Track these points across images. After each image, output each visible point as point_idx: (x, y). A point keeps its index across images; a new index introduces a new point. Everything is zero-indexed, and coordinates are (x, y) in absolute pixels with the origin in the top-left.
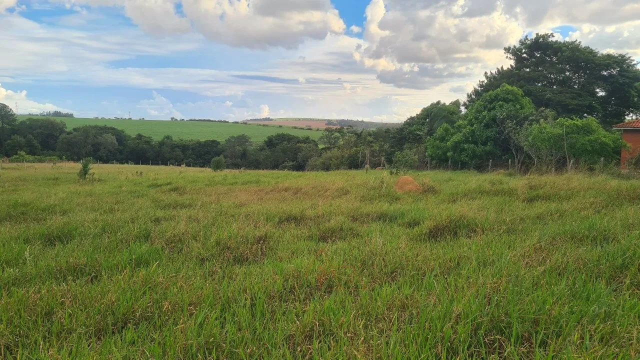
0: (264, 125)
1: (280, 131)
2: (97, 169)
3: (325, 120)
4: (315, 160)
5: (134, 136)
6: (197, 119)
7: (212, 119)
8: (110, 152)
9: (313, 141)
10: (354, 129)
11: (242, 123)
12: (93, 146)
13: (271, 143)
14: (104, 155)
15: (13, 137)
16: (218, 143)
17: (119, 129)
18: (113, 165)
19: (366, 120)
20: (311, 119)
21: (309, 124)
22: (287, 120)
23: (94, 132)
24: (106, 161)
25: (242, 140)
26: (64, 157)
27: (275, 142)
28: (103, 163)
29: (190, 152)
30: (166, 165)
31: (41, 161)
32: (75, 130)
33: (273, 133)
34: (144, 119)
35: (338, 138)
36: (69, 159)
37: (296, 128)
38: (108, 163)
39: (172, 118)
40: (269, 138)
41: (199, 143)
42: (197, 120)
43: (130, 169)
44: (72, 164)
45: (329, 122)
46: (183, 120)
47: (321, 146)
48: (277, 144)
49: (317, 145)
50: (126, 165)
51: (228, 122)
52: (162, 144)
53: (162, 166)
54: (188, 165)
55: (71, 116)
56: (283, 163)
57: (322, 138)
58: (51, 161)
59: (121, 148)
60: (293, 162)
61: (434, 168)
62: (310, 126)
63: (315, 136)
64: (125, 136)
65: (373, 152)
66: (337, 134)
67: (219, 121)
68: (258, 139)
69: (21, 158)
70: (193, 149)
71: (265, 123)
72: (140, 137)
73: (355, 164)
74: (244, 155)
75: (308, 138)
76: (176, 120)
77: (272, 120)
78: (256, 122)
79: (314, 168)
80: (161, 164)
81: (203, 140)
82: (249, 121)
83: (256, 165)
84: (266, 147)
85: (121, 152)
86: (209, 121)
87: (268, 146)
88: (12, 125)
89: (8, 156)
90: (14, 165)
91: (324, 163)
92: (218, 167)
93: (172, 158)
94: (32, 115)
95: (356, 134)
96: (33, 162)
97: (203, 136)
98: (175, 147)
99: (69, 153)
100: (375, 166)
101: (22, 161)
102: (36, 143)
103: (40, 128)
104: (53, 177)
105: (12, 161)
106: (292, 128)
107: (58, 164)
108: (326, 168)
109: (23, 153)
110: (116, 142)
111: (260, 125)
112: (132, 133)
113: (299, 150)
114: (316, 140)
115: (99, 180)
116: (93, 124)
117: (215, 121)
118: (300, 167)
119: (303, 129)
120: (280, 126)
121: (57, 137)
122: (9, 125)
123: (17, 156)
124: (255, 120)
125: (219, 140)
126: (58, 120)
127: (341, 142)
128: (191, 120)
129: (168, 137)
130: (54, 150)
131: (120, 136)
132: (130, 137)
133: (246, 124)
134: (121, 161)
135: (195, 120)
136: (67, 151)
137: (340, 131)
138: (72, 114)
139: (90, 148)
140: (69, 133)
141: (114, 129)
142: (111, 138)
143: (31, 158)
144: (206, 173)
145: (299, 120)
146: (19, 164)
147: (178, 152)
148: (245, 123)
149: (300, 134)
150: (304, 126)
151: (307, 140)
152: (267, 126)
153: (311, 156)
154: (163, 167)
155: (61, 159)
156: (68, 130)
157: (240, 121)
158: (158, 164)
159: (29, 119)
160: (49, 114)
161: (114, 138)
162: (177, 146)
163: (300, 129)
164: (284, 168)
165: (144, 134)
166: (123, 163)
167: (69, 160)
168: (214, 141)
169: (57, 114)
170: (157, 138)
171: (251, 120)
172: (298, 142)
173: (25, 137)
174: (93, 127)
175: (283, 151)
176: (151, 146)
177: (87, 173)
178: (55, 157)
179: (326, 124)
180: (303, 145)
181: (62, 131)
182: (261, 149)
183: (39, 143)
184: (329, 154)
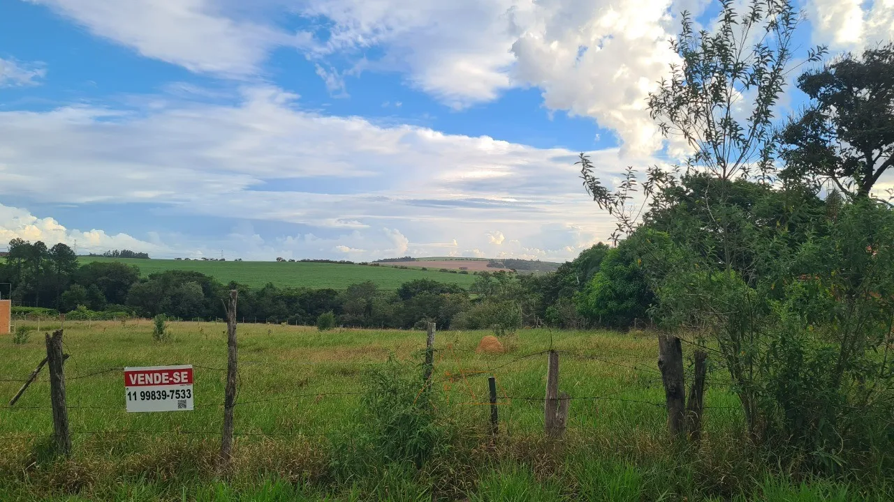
0: (402, 268)
1: (422, 276)
2: (174, 327)
3: (486, 260)
4: (462, 317)
5: (225, 284)
6: (311, 259)
7: (331, 260)
8: (195, 306)
9: (462, 289)
11: (371, 265)
12: (173, 297)
13: (406, 293)
14: (185, 309)
15: (72, 287)
16: (335, 293)
17: (207, 275)
18: (196, 323)
20: (467, 259)
21: (463, 264)
22: (434, 259)
23: (175, 280)
24: (187, 317)
25: (368, 289)
26: (134, 313)
27: (412, 290)
28: (184, 320)
29: (298, 304)
30: (265, 322)
31: (104, 318)
32: (152, 277)
33: (409, 278)
34: (240, 259)
35: (498, 285)
36: (142, 315)
37: (444, 271)
38: (190, 320)
39: (278, 259)
40: (404, 286)
41: (310, 293)
42: (312, 261)
44: (144, 322)
45: (493, 263)
46: (293, 261)
47: (473, 297)
48: (414, 294)
49: (466, 295)
50: (212, 324)
51: (352, 263)
52: (261, 294)
53: (259, 324)
54: (292, 323)
55: (143, 256)
56: (419, 319)
57: (474, 285)
58: (119, 318)
59: (208, 300)
60: (433, 318)
62: (466, 268)
63: (465, 282)
64: (214, 284)
65: (528, 306)
67: (341, 262)
68: (390, 285)
69: (81, 314)
70: (302, 302)
71: (402, 264)
72: (234, 285)
74: (369, 308)
75: (456, 286)
76: (284, 261)
77: (414, 259)
78: (392, 264)
79: (457, 327)
80: (258, 321)
81: (315, 288)
82: (381, 261)
84: (399, 298)
85: (207, 306)
86: (327, 261)
87: (401, 296)
88: (72, 271)
89: (63, 311)
90: (75, 323)
91: (470, 320)
92: (324, 325)
93: (273, 314)
94: (95, 255)
96: (94, 318)
98: (276, 299)
99: (140, 308)
101: (85, 318)
102: (100, 293)
103: (107, 273)
105: (71, 318)
106: (441, 271)
107: (129, 323)
108: (473, 326)
109: (83, 308)
110: (201, 293)
111: (396, 267)
112: (223, 280)
113: (441, 302)
114: (467, 288)
115: (178, 341)
116: (175, 268)
117: (336, 262)
119: (455, 272)
120: (424, 269)
121: (128, 287)
122: (67, 271)
123: (75, 312)
124: (392, 260)
125: (333, 287)
126: (129, 263)
127: (501, 290)
128: (304, 261)
129: (270, 286)
130: (122, 303)
131: (208, 286)
132: (220, 285)
133: (378, 265)
134: (207, 318)
135: (308, 261)
136: (138, 305)
138: (147, 255)
139: (167, 301)
140: (144, 281)
141: (200, 275)
142: (195, 287)
143: (93, 314)
145: (451, 260)
146: (79, 322)
147: (283, 305)
148: (376, 264)
150: (456, 269)
151: (453, 289)
152: (406, 268)
153: (457, 311)
155: (131, 314)
156: (142, 277)
157: (370, 261)
158: (253, 322)
159: (94, 264)
160: (116, 254)
161: (200, 287)
162: (281, 297)
163: (451, 272)
164: (420, 326)
165: (239, 282)
166: (208, 321)
167: (141, 317)
168: (329, 291)
169: (127, 254)
170: (255, 284)
171: (385, 260)
172: (442, 292)
173: (87, 286)
174: (174, 273)
175: (421, 304)
176: (246, 297)
177: (162, 333)
178: (122, 313)
179: (488, 266)
180: (448, 295)
181: (133, 278)
182: (392, 301)
183: (105, 294)
184: (478, 307)
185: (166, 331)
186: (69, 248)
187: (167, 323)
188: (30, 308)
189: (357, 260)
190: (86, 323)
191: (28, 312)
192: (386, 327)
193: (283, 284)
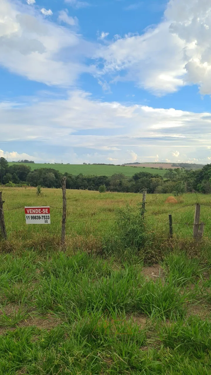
0: (134, 167)
1: (144, 171)
2: (44, 190)
3: (171, 164)
4: (160, 188)
5: (63, 174)
7: (105, 163)
8: (52, 182)
9: (160, 176)
11: (122, 166)
12: (44, 179)
13: (136, 177)
14: (48, 183)
15: (7, 174)
16: (107, 177)
17: (56, 170)
18: (52, 189)
20: (163, 163)
21: (161, 166)
23: (44, 171)
24: (49, 186)
25: (121, 176)
26: (30, 185)
27: (139, 176)
28: (48, 188)
30: (79, 189)
31: (19, 187)
32: (35, 170)
33: (138, 171)
34: (69, 163)
35: (176, 174)
36: (32, 185)
37: (153, 168)
38: (50, 188)
39: (84, 163)
40: (135, 174)
41: (97, 177)
44: (33, 188)
45: (174, 165)
46: (90, 164)
47: (165, 179)
48: (140, 178)
49: (162, 179)
51: (114, 165)
52: (77, 177)
53: (76, 190)
54: (89, 189)
57: (166, 174)
58: (24, 186)
59: (57, 180)
60: (147, 188)
62: (162, 167)
63: (162, 173)
64: (59, 174)
65: (189, 183)
67: (109, 165)
68: (130, 175)
69: (10, 185)
70: (93, 181)
71: (135, 165)
72: (66, 174)
74: (120, 184)
76: (86, 164)
77: (139, 163)
79: (159, 192)
80: (76, 189)
81: (98, 175)
83: (127, 190)
84: (133, 180)
85: (57, 182)
86: (104, 164)
87: (134, 179)
89: (4, 184)
90: (8, 188)
91: (163, 189)
92: (102, 191)
93: (82, 186)
94: (14, 162)
96: (15, 187)
98: (84, 179)
99: (32, 183)
101: (12, 186)
102: (17, 177)
103: (19, 169)
104: (27, 194)
105: (7, 186)
106: (151, 168)
107: (27, 188)
108: (165, 192)
109: (11, 182)
110: (54, 177)
111: (132, 167)
112: (62, 172)
113: (151, 181)
114: (162, 176)
115: (46, 196)
116: (44, 167)
117: (107, 165)
119: (157, 169)
120: (144, 167)
121: (27, 174)
122: (4, 168)
123: (8, 184)
124: (130, 164)
125: (106, 175)
126: (27, 165)
127: (177, 177)
128: (94, 164)
129: (81, 174)
130: (25, 181)
131: (57, 174)
132: (61, 174)
133: (124, 166)
135: (96, 164)
136: (31, 181)
137: (178, 170)
138: (33, 162)
139: (41, 180)
140: (33, 172)
141: (54, 170)
142: (52, 175)
143: (14, 185)
145: (156, 163)
146: (10, 188)
147: (86, 182)
148: (123, 166)
149: (154, 172)
150: (158, 167)
151: (157, 176)
152: (136, 167)
153: (158, 185)
155: (28, 185)
156: (32, 170)
157: (121, 164)
158: (74, 189)
159: (14, 165)
160: (22, 161)
161: (53, 175)
162: (85, 179)
163: (156, 169)
165: (68, 173)
166: (57, 188)
167: (32, 186)
168: (104, 177)
169: (26, 161)
170: (75, 174)
171: (127, 164)
172: (152, 177)
173: (12, 174)
174: (44, 169)
175: (142, 182)
176: (72, 179)
177: (40, 193)
178: (25, 184)
179: (172, 166)
180: (154, 179)
181: (29, 171)
182: (130, 181)
183: (19, 177)
184: (167, 184)
186: (5, 159)
187: (42, 189)
189: (116, 164)
190: (12, 188)
192: (127, 192)
193: (86, 175)
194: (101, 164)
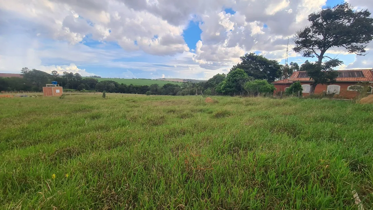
0: (163, 81)
1: (168, 83)
2: (108, 94)
6: (141, 78)
8: (113, 89)
10: (192, 82)
13: (165, 86)
14: (111, 90)
15: (81, 84)
16: (148, 86)
17: (116, 82)
18: (114, 93)
19: (196, 79)
21: (177, 80)
22: (170, 79)
23: (107, 83)
25: (156, 85)
27: (167, 86)
30: (131, 93)
31: (90, 92)
32: (101, 82)
34: (124, 78)
35: (187, 85)
37: (173, 82)
38: (112, 93)
39: (133, 78)
40: (165, 85)
41: (142, 86)
43: (119, 95)
44: (100, 93)
45: (184, 80)
46: (137, 79)
47: (181, 88)
50: (118, 93)
51: (151, 80)
52: (130, 87)
54: (138, 94)
55: (100, 77)
56: (169, 93)
58: (93, 92)
61: (217, 95)
63: (179, 84)
64: (118, 84)
65: (198, 89)
66: (187, 84)
67: (148, 79)
68: (161, 85)
69: (84, 91)
70: (140, 88)
72: (122, 84)
73: (192, 93)
74: (156, 90)
75: (177, 85)
77: (166, 79)
79: (179, 95)
83: (160, 93)
84: (164, 88)
85: (116, 89)
86: (145, 79)
89: (79, 90)
90: (81, 93)
91: (182, 93)
92: (148, 94)
93: (133, 91)
95: (193, 84)
96: (87, 92)
97: (143, 84)
98: (134, 87)
99: (99, 90)
100: (199, 94)
102: (88, 86)
103: (90, 81)
105: (81, 92)
107: (96, 93)
108: (183, 95)
109: (84, 89)
112: (120, 83)
113: (174, 89)
114: (180, 86)
115: (109, 98)
116: (107, 80)
118: (174, 94)
120: (168, 81)
121: (95, 84)
122: (80, 80)
123: (82, 90)
124: (160, 79)
126: (96, 78)
127: (188, 86)
128: (139, 79)
129: (131, 84)
130: (94, 88)
131: (116, 84)
134: (116, 92)
137: (187, 83)
140: (99, 83)
141: (114, 82)
142: (113, 85)
143: (87, 91)
144: (145, 96)
145: (174, 79)
146: (83, 93)
147: (135, 89)
148: (157, 80)
149: (175, 84)
150: (176, 81)
151: (177, 86)
153: (178, 91)
154: (130, 94)
155: (97, 91)
156: (99, 82)
157: (155, 79)
159: (86, 78)
160: (92, 77)
164: (169, 95)
165: (124, 84)
168: (146, 86)
169: (95, 77)
170: (128, 84)
173: (85, 84)
174: (107, 81)
175: (169, 89)
176: (126, 87)
181: (97, 82)
182: (162, 88)
184: (184, 90)
185: (106, 95)
187: (106, 93)
188: (70, 89)
190: (85, 93)
191: (70, 90)
192: (161, 95)
193: (135, 84)
194: (144, 79)
